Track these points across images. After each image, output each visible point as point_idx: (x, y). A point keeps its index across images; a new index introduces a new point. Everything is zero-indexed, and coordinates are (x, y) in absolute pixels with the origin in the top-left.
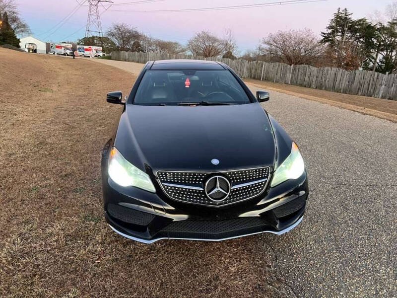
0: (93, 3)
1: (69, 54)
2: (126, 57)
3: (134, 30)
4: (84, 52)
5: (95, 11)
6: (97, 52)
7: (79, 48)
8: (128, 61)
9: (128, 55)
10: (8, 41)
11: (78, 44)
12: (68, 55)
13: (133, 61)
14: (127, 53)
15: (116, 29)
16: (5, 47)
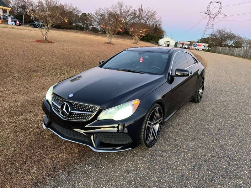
0: (212, 17)
1: (186, 47)
2: (220, 50)
3: (231, 33)
4: (196, 47)
5: (212, 22)
6: (204, 47)
7: (194, 44)
8: (220, 54)
9: (222, 49)
10: (153, 40)
11: (198, 42)
12: (186, 49)
13: (224, 53)
14: (221, 48)
15: (218, 32)
16: (151, 43)
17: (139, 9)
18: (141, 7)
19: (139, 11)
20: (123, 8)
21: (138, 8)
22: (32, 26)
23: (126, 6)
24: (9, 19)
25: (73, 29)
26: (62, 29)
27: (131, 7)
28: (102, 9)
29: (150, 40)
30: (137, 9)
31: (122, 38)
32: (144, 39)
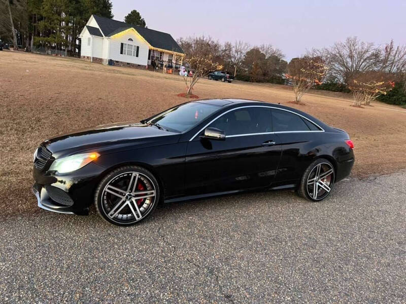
17: (386, 48)
18: (390, 45)
19: (387, 51)
20: (356, 47)
21: (385, 46)
22: (210, 78)
23: (363, 43)
24: (182, 69)
25: (268, 81)
26: (250, 81)
27: (372, 44)
28: (318, 51)
29: (402, 103)
30: (383, 47)
31: (347, 98)
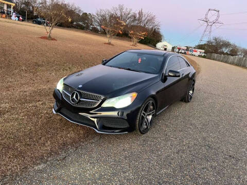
0: (209, 24)
1: (183, 52)
3: (227, 41)
4: (192, 52)
5: (209, 29)
6: (200, 53)
8: (215, 60)
10: (151, 43)
11: (194, 48)
13: (219, 60)
14: (216, 55)
15: (214, 39)
16: (149, 46)
17: (139, 13)
18: (141, 11)
20: (124, 10)
22: (34, 22)
23: (127, 9)
26: (63, 27)
27: (131, 10)
28: (104, 10)
32: (142, 42)
